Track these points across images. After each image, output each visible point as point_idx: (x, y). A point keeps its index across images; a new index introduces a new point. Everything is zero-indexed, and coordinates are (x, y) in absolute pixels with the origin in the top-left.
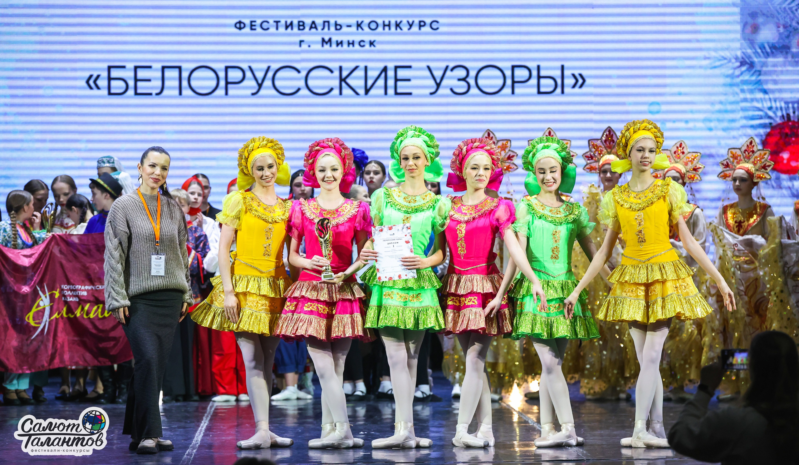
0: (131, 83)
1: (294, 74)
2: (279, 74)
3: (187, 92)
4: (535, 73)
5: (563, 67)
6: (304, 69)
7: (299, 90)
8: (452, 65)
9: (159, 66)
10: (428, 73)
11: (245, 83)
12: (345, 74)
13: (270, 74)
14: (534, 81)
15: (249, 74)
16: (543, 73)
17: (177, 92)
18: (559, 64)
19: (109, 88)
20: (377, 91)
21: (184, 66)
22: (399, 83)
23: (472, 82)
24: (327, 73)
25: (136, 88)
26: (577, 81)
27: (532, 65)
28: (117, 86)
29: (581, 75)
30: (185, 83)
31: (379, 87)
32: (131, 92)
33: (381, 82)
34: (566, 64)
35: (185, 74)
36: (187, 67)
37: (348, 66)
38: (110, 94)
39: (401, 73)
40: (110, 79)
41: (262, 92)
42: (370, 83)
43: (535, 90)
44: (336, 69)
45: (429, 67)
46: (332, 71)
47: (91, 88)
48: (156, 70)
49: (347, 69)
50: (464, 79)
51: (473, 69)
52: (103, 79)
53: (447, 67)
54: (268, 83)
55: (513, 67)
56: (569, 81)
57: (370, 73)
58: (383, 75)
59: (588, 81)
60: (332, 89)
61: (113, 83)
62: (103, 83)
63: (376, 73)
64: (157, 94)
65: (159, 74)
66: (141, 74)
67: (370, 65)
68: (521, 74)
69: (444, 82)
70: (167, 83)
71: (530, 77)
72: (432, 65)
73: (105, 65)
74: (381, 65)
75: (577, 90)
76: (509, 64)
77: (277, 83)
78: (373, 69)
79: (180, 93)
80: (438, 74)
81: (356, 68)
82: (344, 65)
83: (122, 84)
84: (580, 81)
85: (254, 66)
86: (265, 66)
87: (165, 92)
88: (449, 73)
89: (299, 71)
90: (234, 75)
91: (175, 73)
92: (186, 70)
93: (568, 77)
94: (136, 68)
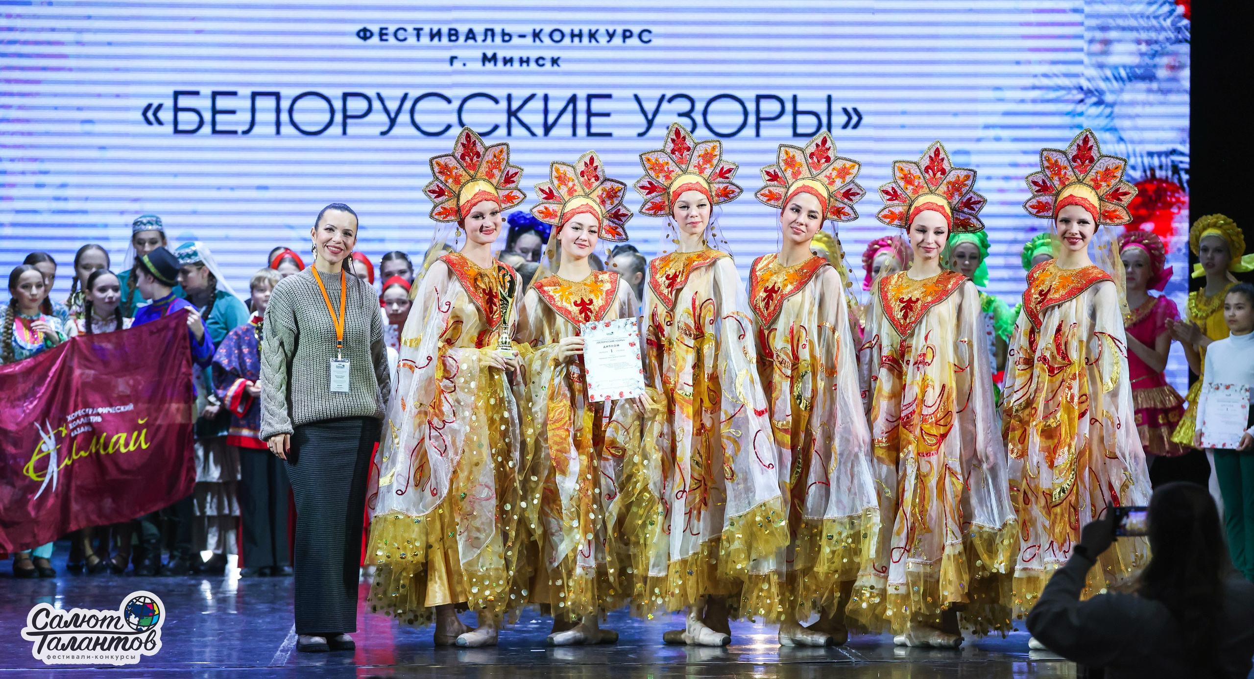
0: (207, 116)
1: (442, 104)
2: (421, 105)
3: (287, 129)
4: (789, 107)
5: (829, 99)
6: (457, 98)
7: (449, 127)
8: (669, 94)
9: (247, 91)
10: (635, 106)
11: (370, 118)
12: (515, 105)
13: (408, 105)
14: (787, 119)
15: (377, 105)
16: (801, 107)
17: (272, 130)
18: (824, 94)
19: (176, 122)
20: (562, 130)
21: (284, 92)
22: (594, 120)
23: (699, 119)
24: (490, 104)
25: (214, 123)
26: (850, 118)
27: (786, 95)
28: (187, 120)
29: (855, 110)
30: (284, 117)
31: (565, 126)
32: (207, 129)
33: (567, 118)
34: (835, 94)
35: (285, 104)
36: (288, 93)
37: (520, 94)
38: (177, 131)
39: (597, 106)
40: (177, 110)
41: (396, 131)
42: (551, 119)
43: (790, 132)
44: (502, 98)
45: (637, 98)
46: (496, 101)
47: (149, 123)
48: (244, 97)
49: (518, 98)
50: (687, 114)
51: (701, 100)
52: (167, 109)
53: (663, 96)
54: (404, 118)
55: (759, 98)
56: (839, 119)
57: (551, 105)
58: (571, 107)
59: (866, 120)
60: (496, 127)
61: (182, 116)
62: (166, 115)
63: (561, 105)
64: (246, 133)
65: (248, 104)
66: (222, 103)
67: (551, 93)
68: (770, 108)
69: (659, 119)
70: (259, 117)
71: (782, 112)
72: (641, 94)
73: (171, 90)
74: (569, 94)
75: (849, 132)
76: (753, 94)
77: (418, 118)
78: (557, 99)
79: (278, 132)
80: (650, 107)
81: (532, 97)
82: (515, 92)
83: (194, 117)
84: (855, 119)
85: (384, 93)
86: (400, 93)
87: (256, 130)
88: (665, 106)
89: (449, 101)
90: (356, 105)
91: (271, 102)
92: (287, 97)
93: (838, 114)
94: (215, 95)
